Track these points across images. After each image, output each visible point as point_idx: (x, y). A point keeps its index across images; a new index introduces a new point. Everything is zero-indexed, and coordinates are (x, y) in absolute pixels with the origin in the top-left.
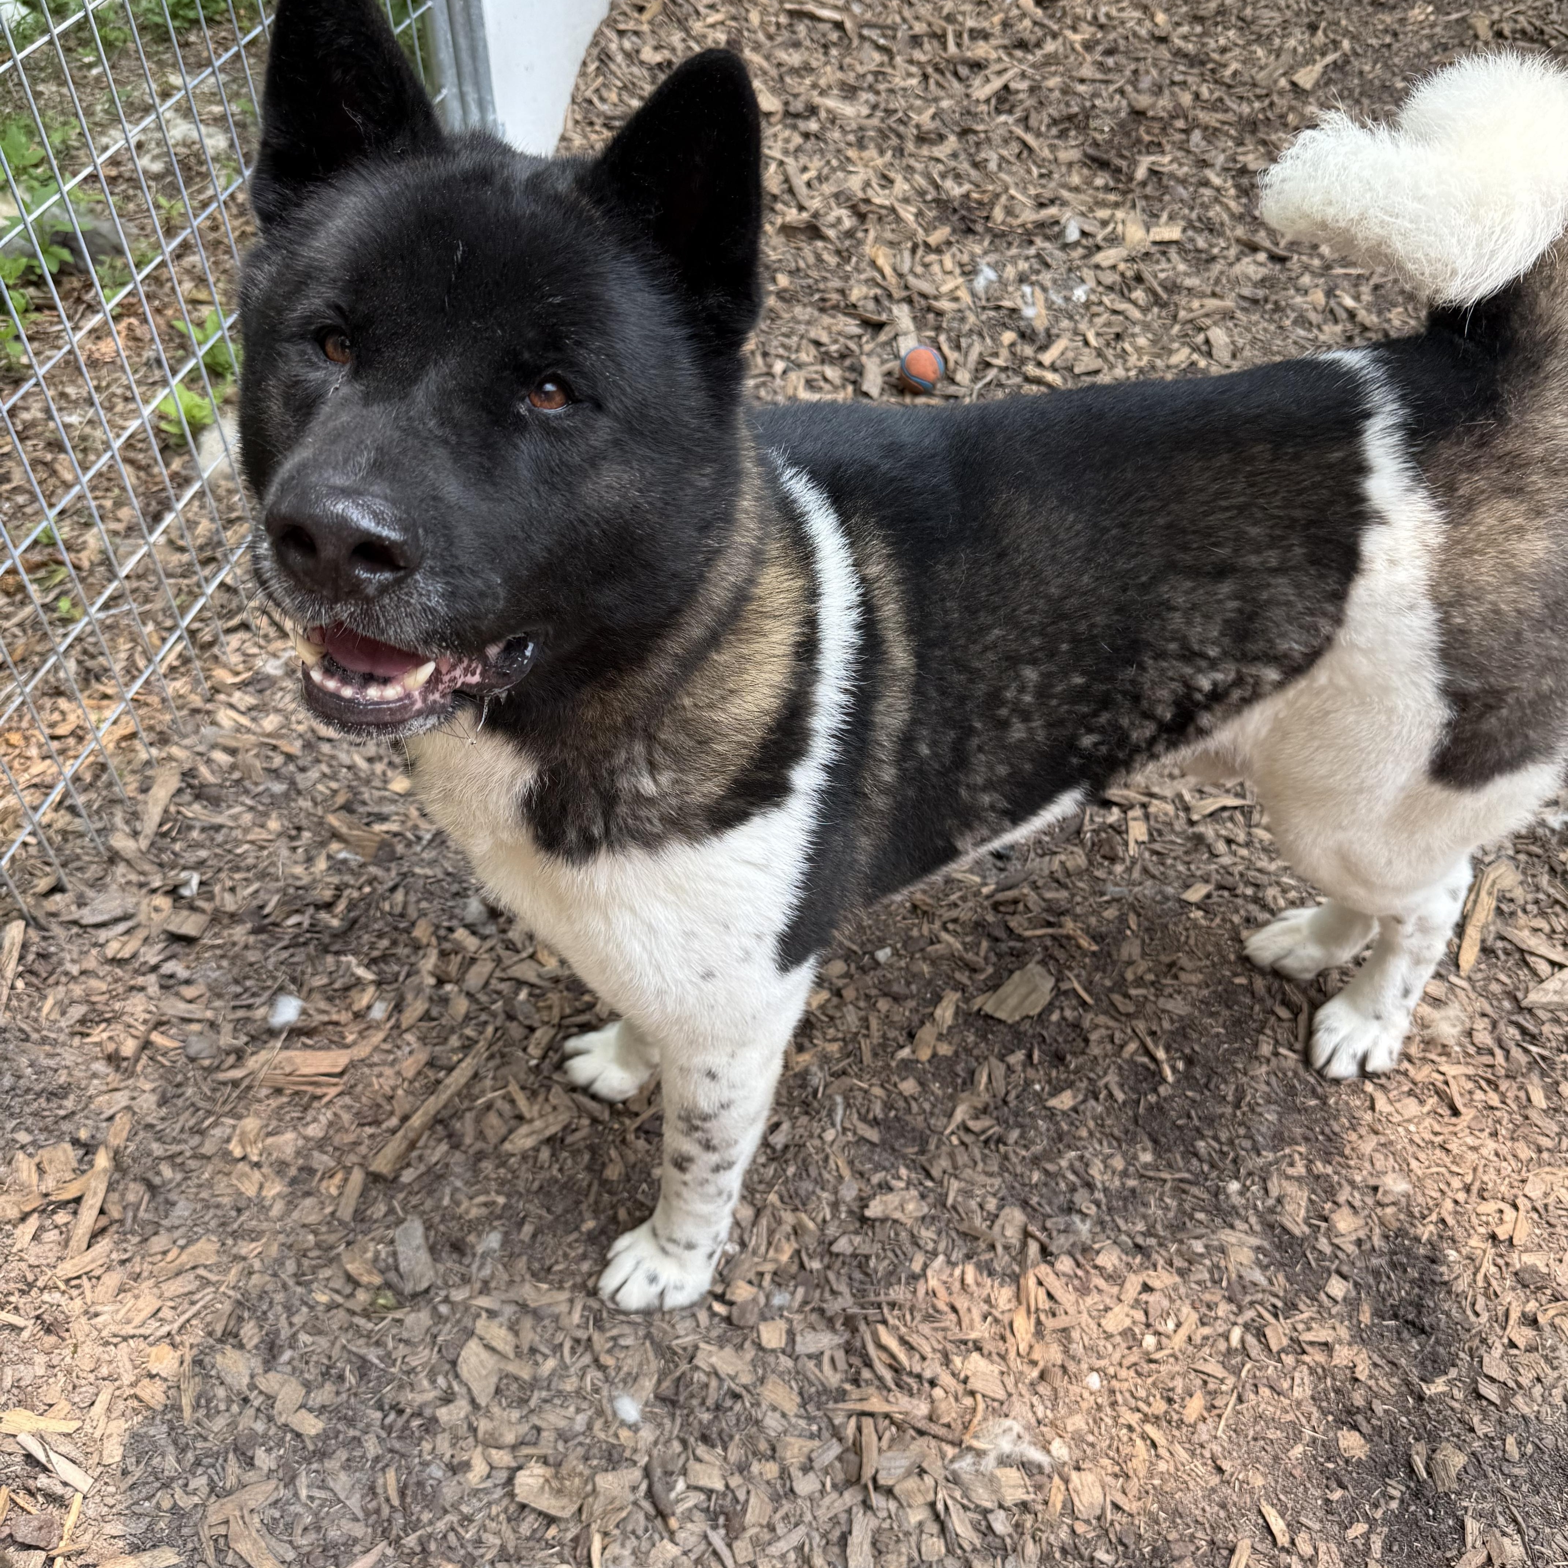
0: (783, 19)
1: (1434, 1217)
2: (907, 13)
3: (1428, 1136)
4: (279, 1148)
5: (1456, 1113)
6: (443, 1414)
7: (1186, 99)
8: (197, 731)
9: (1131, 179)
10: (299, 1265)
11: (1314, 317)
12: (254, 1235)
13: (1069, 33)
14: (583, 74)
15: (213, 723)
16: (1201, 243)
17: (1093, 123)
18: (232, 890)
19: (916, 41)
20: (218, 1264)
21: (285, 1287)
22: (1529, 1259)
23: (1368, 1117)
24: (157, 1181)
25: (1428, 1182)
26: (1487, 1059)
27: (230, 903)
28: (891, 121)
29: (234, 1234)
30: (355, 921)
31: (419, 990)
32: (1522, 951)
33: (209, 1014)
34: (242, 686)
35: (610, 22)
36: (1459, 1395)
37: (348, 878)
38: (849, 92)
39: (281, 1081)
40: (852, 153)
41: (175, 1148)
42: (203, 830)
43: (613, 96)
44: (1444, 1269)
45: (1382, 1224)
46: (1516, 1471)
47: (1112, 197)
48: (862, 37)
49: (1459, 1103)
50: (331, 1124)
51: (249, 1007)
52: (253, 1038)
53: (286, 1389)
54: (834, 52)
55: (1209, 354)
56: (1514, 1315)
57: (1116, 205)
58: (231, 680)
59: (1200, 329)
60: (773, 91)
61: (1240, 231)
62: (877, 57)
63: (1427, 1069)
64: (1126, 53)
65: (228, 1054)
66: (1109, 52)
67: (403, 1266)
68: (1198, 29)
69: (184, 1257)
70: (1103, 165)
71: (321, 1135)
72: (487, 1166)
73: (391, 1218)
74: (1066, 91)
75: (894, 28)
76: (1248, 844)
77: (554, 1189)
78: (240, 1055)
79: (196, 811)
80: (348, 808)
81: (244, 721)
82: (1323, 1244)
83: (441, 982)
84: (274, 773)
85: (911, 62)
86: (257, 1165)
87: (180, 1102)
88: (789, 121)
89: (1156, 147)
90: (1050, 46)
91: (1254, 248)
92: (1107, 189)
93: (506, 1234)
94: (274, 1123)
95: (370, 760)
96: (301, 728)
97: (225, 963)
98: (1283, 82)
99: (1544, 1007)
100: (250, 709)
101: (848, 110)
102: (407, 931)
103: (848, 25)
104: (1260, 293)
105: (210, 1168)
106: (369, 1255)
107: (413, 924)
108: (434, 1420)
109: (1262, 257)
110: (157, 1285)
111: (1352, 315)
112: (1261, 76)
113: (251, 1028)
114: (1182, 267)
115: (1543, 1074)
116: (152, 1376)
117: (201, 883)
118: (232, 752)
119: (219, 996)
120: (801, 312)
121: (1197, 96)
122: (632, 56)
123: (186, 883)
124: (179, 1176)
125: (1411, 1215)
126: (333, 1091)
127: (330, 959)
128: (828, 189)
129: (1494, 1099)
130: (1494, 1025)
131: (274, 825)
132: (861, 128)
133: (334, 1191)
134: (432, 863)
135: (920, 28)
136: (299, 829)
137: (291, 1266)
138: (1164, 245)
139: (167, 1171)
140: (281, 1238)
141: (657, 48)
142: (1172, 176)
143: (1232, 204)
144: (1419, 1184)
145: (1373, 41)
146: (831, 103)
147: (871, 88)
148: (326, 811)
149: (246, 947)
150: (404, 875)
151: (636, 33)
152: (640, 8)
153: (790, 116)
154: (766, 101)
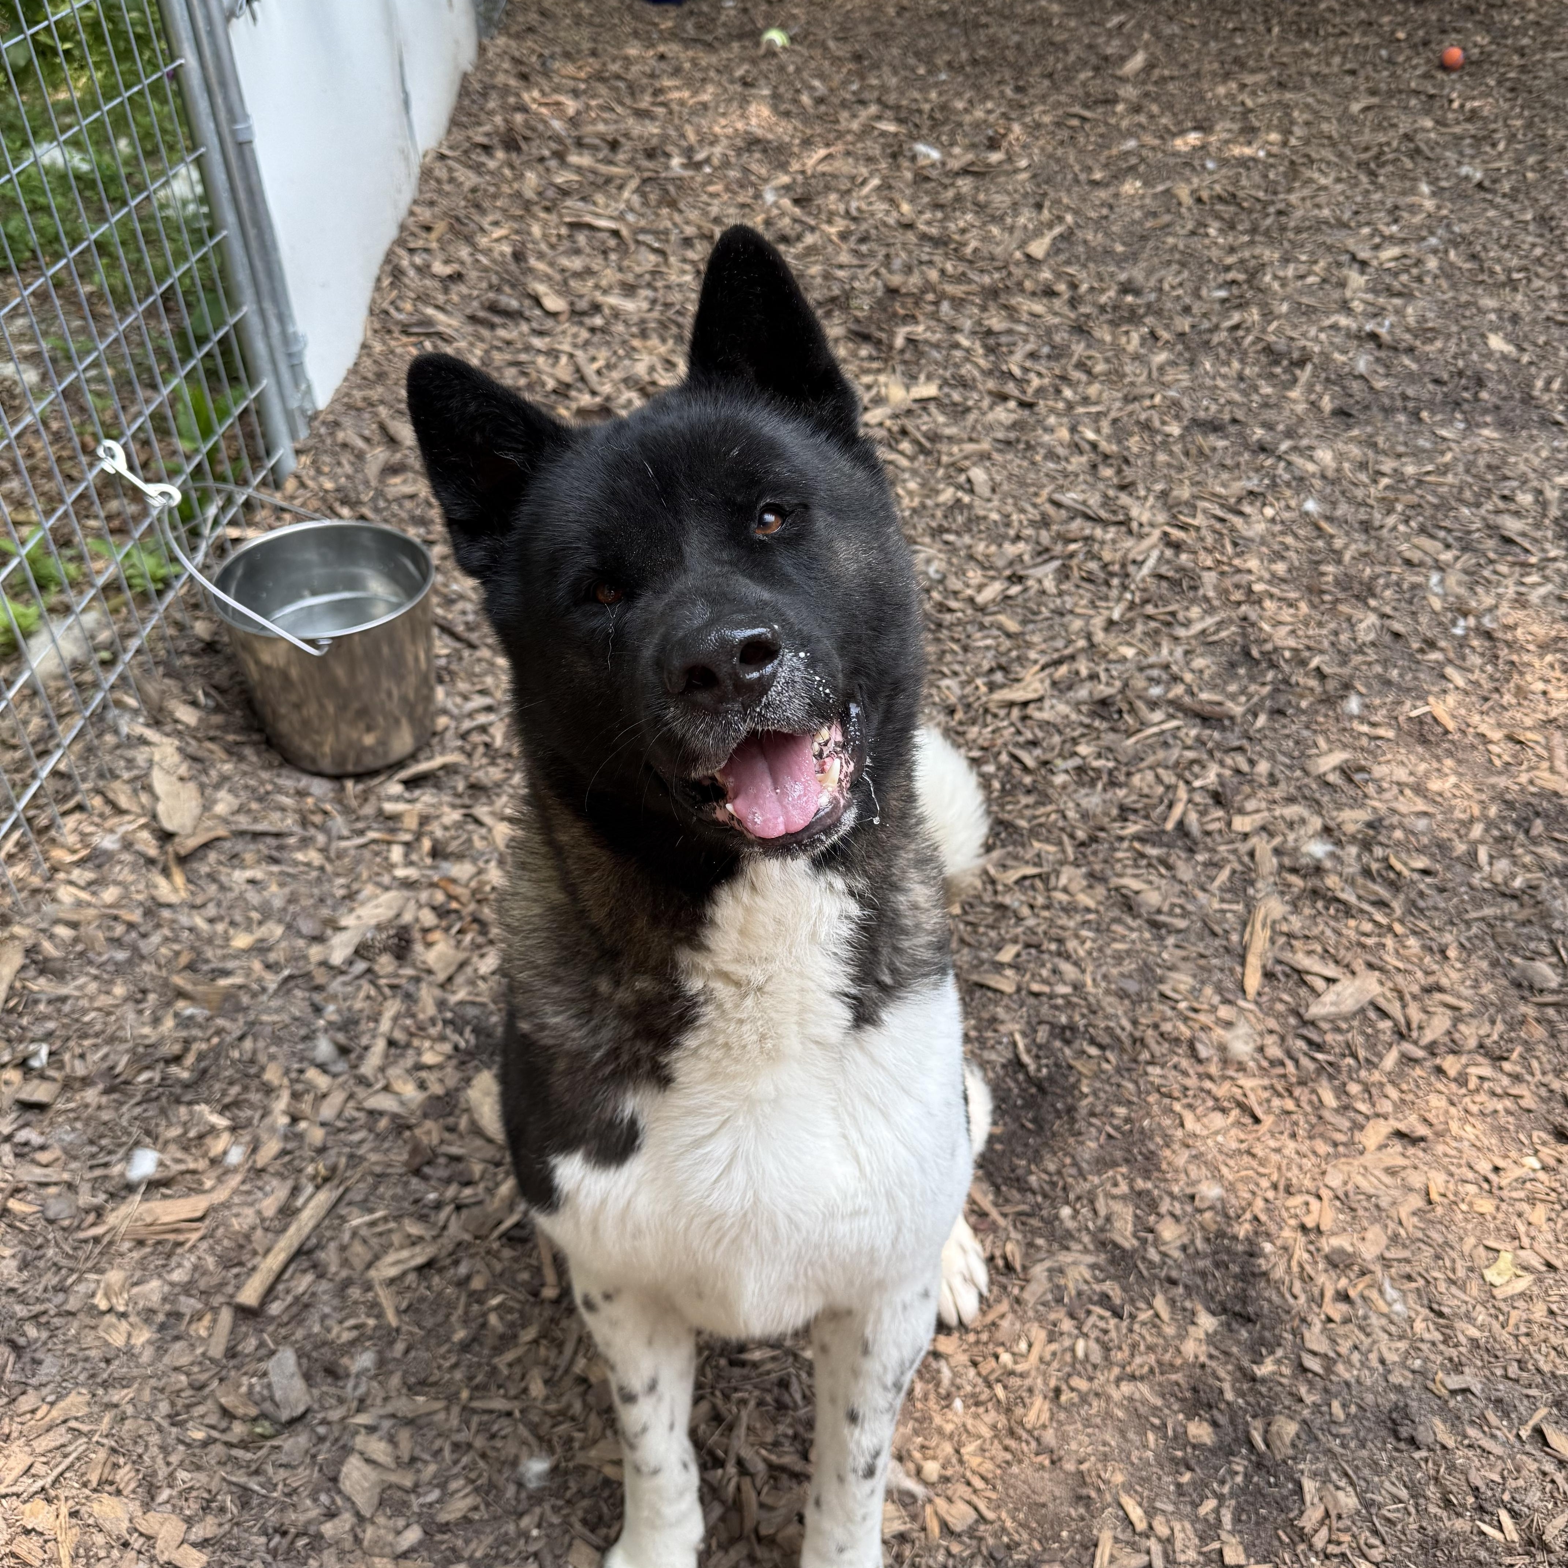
0: (564, 231)
1: (1248, 1216)
2: (677, 218)
3: (1234, 1145)
4: (146, 1297)
5: (1257, 1120)
6: (328, 1529)
7: (933, 275)
8: (38, 909)
9: (891, 347)
10: (173, 1404)
11: (1061, 451)
12: (124, 1382)
13: (825, 227)
14: (378, 288)
15: (54, 900)
16: (956, 397)
17: (854, 303)
18: (82, 1056)
19: (687, 242)
20: (90, 1415)
21: (160, 1429)
22: (1335, 1242)
23: (1179, 1133)
24: (22, 1341)
25: (1240, 1186)
26: (1280, 1070)
27: (80, 1069)
28: (671, 313)
29: (105, 1384)
30: (204, 1072)
31: (272, 1129)
32: (1298, 972)
33: (66, 1176)
34: (81, 863)
35: (400, 242)
36: (1286, 1371)
37: (196, 1032)
38: (629, 290)
39: (142, 1233)
40: (636, 343)
41: (38, 1308)
42: (50, 1002)
43: (408, 306)
44: (1262, 1261)
45: (1203, 1228)
46: (1343, 1430)
47: (875, 365)
48: (638, 242)
49: (1259, 1112)
50: (195, 1268)
51: (106, 1165)
52: (112, 1196)
53: (167, 1526)
54: (613, 256)
55: (972, 491)
56: (1329, 1294)
57: (879, 371)
58: (69, 858)
59: (961, 470)
60: (559, 293)
61: (991, 384)
62: (653, 258)
63: (1227, 1085)
64: (878, 240)
65: (87, 1212)
66: (863, 240)
67: (278, 1395)
68: (939, 215)
69: (54, 1413)
70: (866, 338)
71: (186, 1278)
72: (355, 1293)
73: (263, 1352)
74: (827, 276)
75: (666, 232)
76: (1047, 907)
77: (424, 1307)
78: (99, 1212)
79: (41, 985)
80: (191, 967)
81: (84, 896)
82: (1153, 1254)
83: (295, 1119)
84: (116, 942)
85: (685, 260)
86: (124, 1315)
87: (41, 1264)
88: (577, 318)
89: (911, 318)
90: (810, 239)
91: (1004, 398)
92: (871, 358)
93: (380, 1353)
94: (138, 1274)
95: (211, 921)
96: (140, 897)
97: (79, 1125)
98: (1018, 255)
99: (1325, 1019)
100: (90, 884)
101: (629, 305)
102: (258, 1076)
103: (625, 232)
104: (1012, 435)
105: (76, 1324)
106: (244, 1389)
107: (263, 1069)
108: (320, 1536)
109: (1012, 404)
110: (28, 1443)
111: (1094, 446)
112: (998, 251)
113: (109, 1186)
114: (941, 419)
115: (1331, 1077)
116: (27, 1532)
117: (51, 1054)
118: (74, 925)
119: (75, 1158)
121: (943, 272)
122: (423, 271)
123: (35, 1054)
124: (44, 1335)
125: (1227, 1216)
126: (195, 1236)
127: (183, 1110)
128: (617, 375)
129: (1290, 1105)
130: (1283, 1038)
131: (119, 990)
132: (643, 321)
133: (203, 1333)
134: (278, 1010)
135: (690, 231)
136: (144, 992)
137: (164, 1407)
138: (923, 402)
139: (32, 1331)
140: (153, 1382)
141: (447, 262)
142: (926, 342)
143: (982, 362)
144: (1231, 1188)
145: (1093, 214)
146: (613, 300)
147: (649, 285)
148: (171, 972)
149: (99, 1107)
150: (252, 1024)
151: (427, 250)
152: (428, 229)
153: (576, 315)
154: (553, 303)
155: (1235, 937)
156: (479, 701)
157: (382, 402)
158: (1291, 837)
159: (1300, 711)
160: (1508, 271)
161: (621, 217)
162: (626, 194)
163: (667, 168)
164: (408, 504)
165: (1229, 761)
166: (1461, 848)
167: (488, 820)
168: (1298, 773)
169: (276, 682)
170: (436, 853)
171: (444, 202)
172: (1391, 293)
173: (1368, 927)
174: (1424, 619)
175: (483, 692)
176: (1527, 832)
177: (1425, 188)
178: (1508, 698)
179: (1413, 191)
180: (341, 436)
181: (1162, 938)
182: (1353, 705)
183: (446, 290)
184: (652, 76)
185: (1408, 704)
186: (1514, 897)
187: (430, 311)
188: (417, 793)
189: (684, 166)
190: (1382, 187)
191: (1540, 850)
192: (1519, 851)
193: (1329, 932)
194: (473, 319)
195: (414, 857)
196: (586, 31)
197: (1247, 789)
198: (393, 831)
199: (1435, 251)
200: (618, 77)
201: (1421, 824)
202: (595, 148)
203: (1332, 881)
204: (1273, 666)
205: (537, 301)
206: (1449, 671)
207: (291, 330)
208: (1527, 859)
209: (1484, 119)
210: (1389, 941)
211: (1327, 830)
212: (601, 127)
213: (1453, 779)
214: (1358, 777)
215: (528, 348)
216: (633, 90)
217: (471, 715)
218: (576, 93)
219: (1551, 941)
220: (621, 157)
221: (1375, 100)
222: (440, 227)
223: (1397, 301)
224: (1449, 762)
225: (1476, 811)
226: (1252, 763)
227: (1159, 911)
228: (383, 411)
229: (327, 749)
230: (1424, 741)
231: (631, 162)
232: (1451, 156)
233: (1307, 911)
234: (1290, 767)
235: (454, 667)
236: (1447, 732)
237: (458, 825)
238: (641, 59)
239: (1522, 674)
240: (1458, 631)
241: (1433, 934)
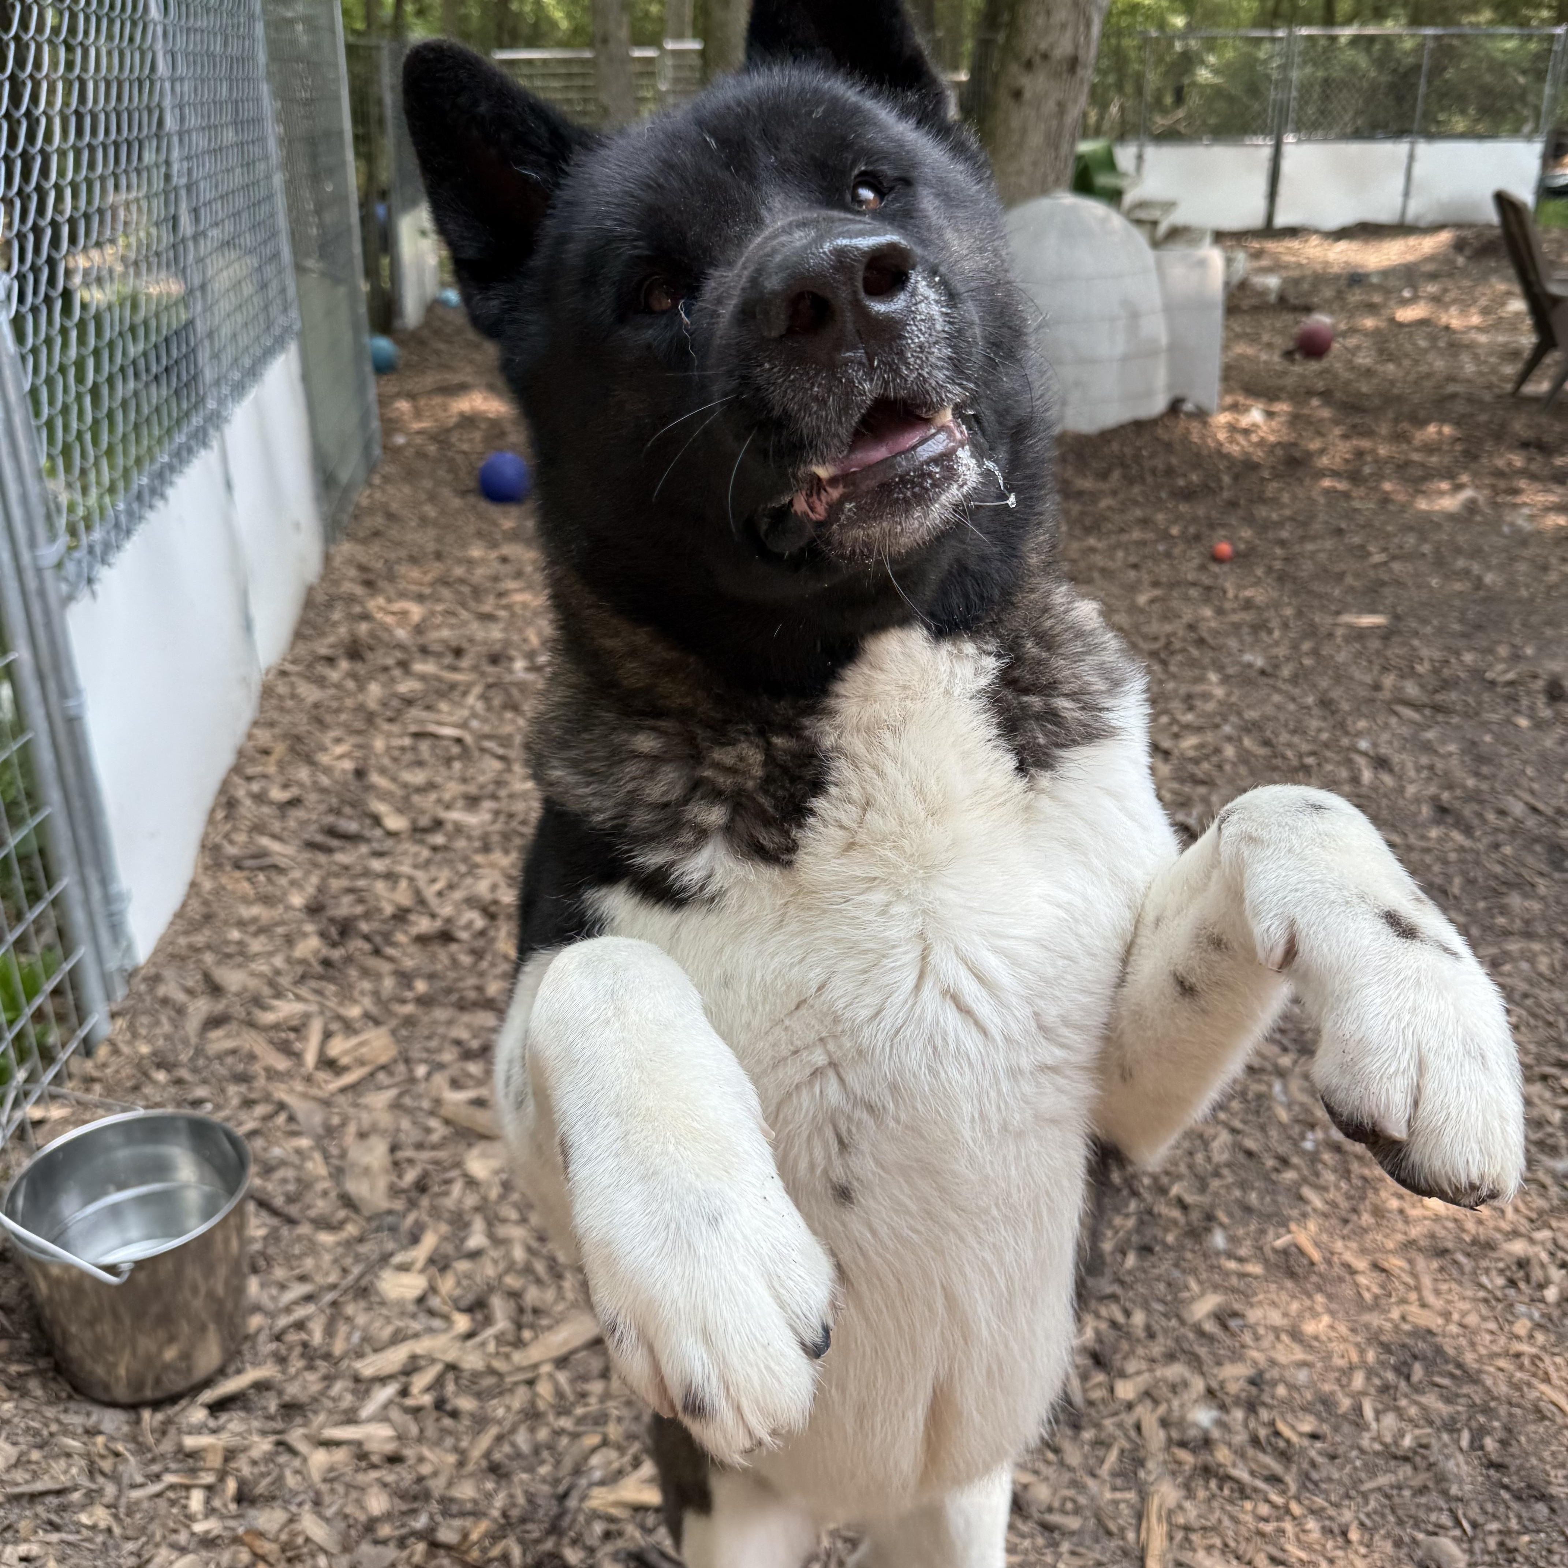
0: (407, 741)
14: (211, 820)
28: (514, 824)
35: (236, 770)
38: (472, 802)
40: (478, 858)
43: (241, 838)
48: (483, 750)
54: (457, 766)
60: (400, 811)
62: (497, 765)
75: (509, 737)
88: (418, 836)
101: (472, 819)
103: (469, 739)
120: (441, 1014)
122: (260, 798)
128: (458, 895)
132: (486, 835)
141: (285, 786)
146: (456, 815)
147: (494, 797)
151: (265, 777)
152: (266, 752)
153: (418, 832)
154: (395, 822)
155: (1131, 1536)
156: (299, 1290)
157: (209, 947)
158: (1176, 1403)
159: (1167, 1248)
160: (1301, 756)
161: (464, 725)
162: (471, 700)
163: (510, 671)
164: (229, 1060)
165: (1104, 1312)
166: (1345, 1403)
167: (302, 1447)
168: (1174, 1322)
169: (67, 1295)
170: (243, 1498)
171: (286, 719)
172: (1197, 781)
173: (1264, 1509)
174: (1274, 1133)
175: (303, 1278)
176: (1408, 1378)
177: (1213, 677)
178: (1366, 1219)
179: (1201, 679)
180: (162, 991)
181: (1055, 1545)
182: (1219, 1240)
183: (283, 817)
184: (496, 579)
185: (1271, 1233)
186: (1406, 1459)
187: (265, 841)
188: (224, 1417)
189: (528, 669)
190: (1174, 677)
191: (1424, 1400)
192: (1403, 1402)
193: (1226, 1522)
194: (311, 845)
195: (217, 1503)
196: (432, 532)
197: (1125, 1346)
198: (193, 1471)
199: (1229, 739)
200: (462, 581)
201: (1302, 1376)
202: (439, 655)
203: (1223, 1455)
204: (1135, 1194)
205: (377, 820)
206: (1307, 1192)
207: (114, 889)
208: (1413, 1411)
209: (1258, 608)
210: (1288, 1526)
211: (1210, 1392)
212: (445, 633)
213: (1326, 1319)
214: (1233, 1324)
215: (367, 873)
216: (477, 593)
217: (288, 1310)
218: (420, 598)
219: (1451, 1510)
220: (465, 663)
221: (1157, 592)
222: (280, 749)
223: (1202, 790)
224: (1320, 1298)
225: (1355, 1357)
226: (1128, 1314)
227: (1050, 1510)
228: (209, 958)
229: (122, 1371)
230: (1292, 1274)
231: (475, 668)
232: (1233, 643)
233: (1202, 1494)
234: (1165, 1315)
235: (271, 1251)
236: (1312, 1264)
237: (269, 1458)
238: (483, 561)
239: (1376, 1191)
240: (1308, 1145)
241: (1332, 1512)
